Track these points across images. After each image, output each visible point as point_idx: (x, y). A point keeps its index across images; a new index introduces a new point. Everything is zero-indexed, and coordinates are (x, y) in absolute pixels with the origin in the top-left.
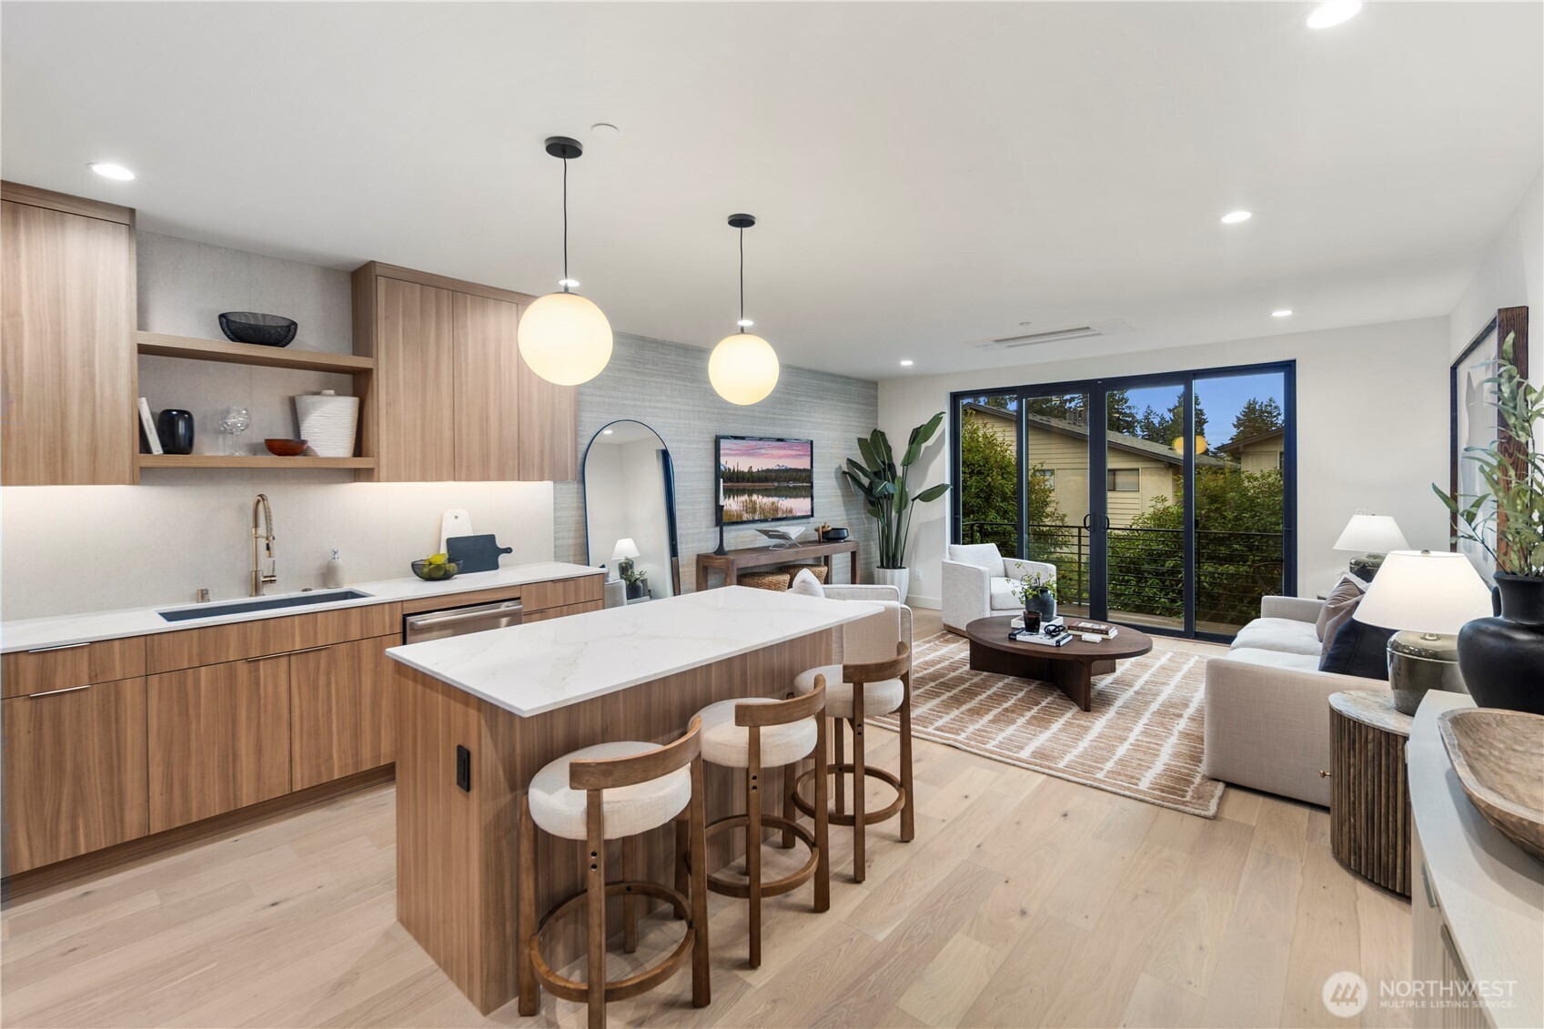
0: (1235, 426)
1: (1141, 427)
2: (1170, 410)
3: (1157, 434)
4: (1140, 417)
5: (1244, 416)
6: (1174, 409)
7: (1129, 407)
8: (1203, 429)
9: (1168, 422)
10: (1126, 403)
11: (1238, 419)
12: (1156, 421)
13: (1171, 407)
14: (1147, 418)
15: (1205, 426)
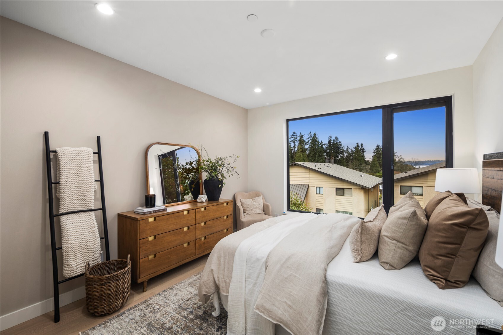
0: (373, 153)
1: (345, 153)
2: (354, 148)
3: (350, 155)
4: (345, 150)
5: (376, 150)
6: (355, 148)
7: (342, 147)
8: (364, 154)
9: (353, 151)
10: (341, 146)
11: (374, 151)
12: (350, 151)
13: (355, 147)
14: (347, 150)
15: (365, 153)
